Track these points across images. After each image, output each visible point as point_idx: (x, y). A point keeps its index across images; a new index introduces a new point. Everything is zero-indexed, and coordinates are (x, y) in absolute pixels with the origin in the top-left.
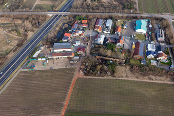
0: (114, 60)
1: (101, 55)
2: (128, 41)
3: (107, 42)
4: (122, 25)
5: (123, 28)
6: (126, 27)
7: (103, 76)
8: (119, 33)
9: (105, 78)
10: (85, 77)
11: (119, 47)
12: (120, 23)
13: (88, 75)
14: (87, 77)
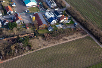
0: (23, 36)
1: (7, 37)
2: (24, 16)
3: (5, 24)
4: (10, 5)
5: (12, 7)
6: (15, 5)
7: (22, 54)
8: (12, 12)
9: (25, 54)
10: (4, 62)
11: (20, 24)
12: (6, 4)
13: (6, 59)
14: (7, 61)
